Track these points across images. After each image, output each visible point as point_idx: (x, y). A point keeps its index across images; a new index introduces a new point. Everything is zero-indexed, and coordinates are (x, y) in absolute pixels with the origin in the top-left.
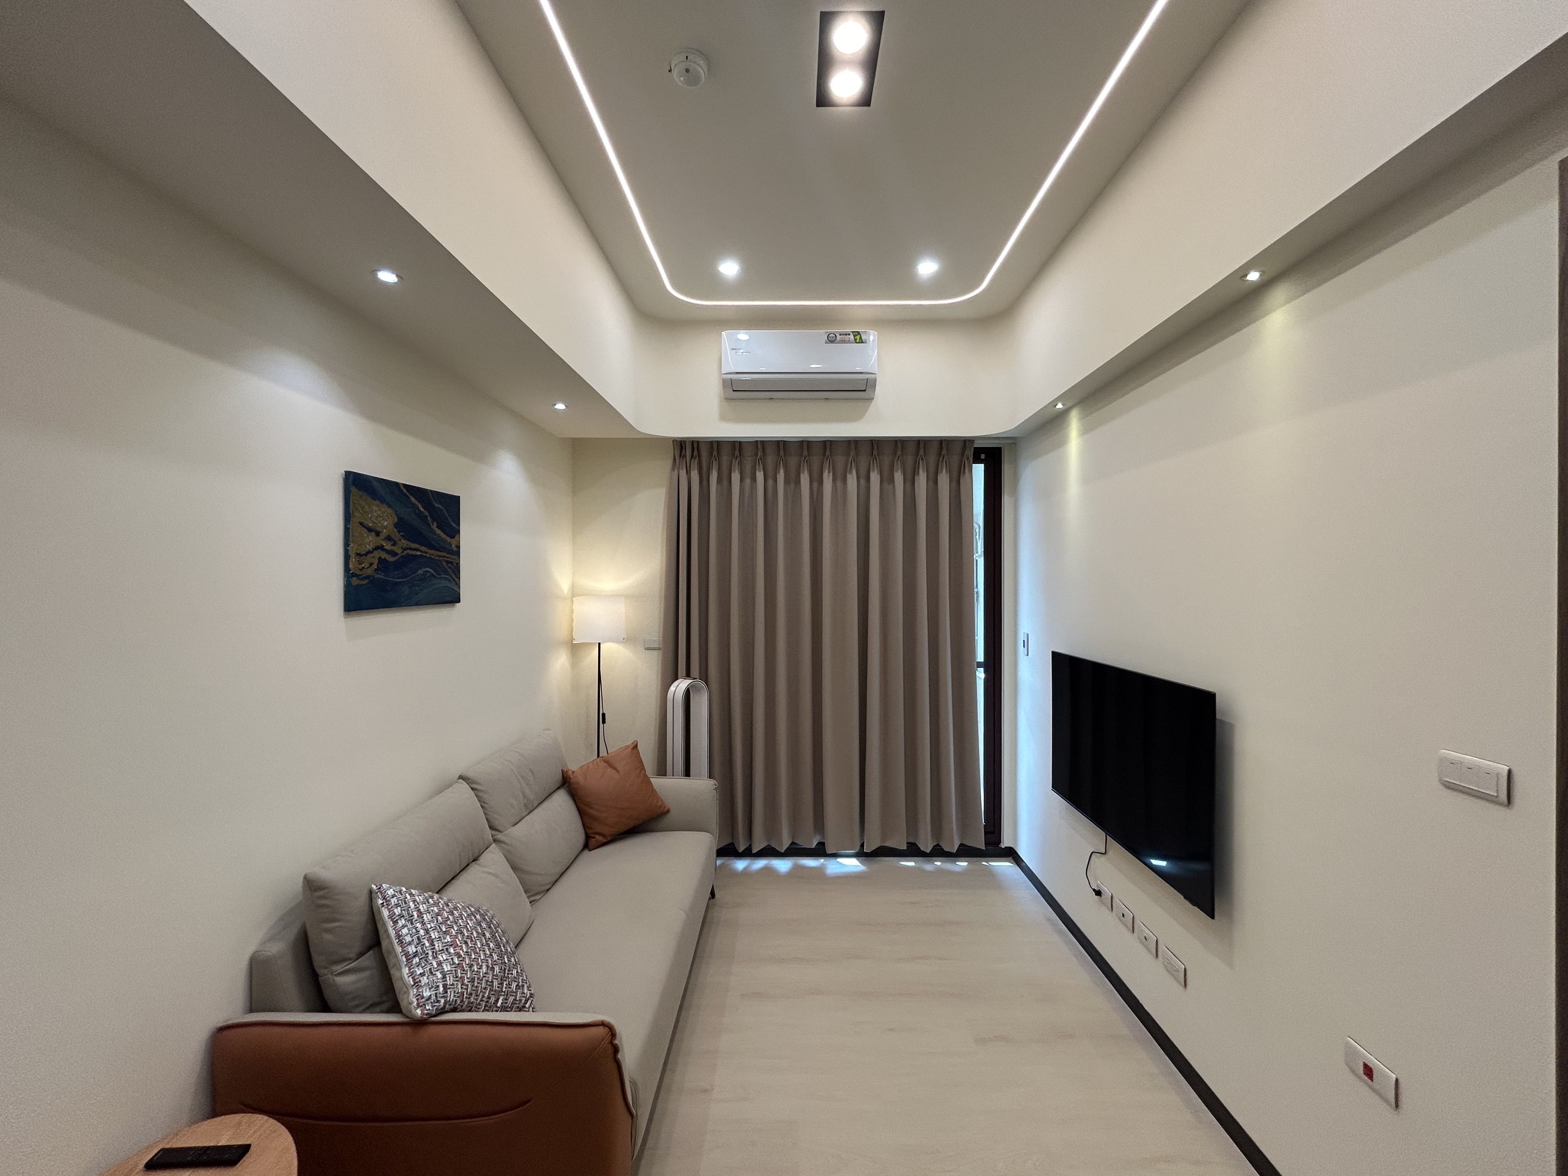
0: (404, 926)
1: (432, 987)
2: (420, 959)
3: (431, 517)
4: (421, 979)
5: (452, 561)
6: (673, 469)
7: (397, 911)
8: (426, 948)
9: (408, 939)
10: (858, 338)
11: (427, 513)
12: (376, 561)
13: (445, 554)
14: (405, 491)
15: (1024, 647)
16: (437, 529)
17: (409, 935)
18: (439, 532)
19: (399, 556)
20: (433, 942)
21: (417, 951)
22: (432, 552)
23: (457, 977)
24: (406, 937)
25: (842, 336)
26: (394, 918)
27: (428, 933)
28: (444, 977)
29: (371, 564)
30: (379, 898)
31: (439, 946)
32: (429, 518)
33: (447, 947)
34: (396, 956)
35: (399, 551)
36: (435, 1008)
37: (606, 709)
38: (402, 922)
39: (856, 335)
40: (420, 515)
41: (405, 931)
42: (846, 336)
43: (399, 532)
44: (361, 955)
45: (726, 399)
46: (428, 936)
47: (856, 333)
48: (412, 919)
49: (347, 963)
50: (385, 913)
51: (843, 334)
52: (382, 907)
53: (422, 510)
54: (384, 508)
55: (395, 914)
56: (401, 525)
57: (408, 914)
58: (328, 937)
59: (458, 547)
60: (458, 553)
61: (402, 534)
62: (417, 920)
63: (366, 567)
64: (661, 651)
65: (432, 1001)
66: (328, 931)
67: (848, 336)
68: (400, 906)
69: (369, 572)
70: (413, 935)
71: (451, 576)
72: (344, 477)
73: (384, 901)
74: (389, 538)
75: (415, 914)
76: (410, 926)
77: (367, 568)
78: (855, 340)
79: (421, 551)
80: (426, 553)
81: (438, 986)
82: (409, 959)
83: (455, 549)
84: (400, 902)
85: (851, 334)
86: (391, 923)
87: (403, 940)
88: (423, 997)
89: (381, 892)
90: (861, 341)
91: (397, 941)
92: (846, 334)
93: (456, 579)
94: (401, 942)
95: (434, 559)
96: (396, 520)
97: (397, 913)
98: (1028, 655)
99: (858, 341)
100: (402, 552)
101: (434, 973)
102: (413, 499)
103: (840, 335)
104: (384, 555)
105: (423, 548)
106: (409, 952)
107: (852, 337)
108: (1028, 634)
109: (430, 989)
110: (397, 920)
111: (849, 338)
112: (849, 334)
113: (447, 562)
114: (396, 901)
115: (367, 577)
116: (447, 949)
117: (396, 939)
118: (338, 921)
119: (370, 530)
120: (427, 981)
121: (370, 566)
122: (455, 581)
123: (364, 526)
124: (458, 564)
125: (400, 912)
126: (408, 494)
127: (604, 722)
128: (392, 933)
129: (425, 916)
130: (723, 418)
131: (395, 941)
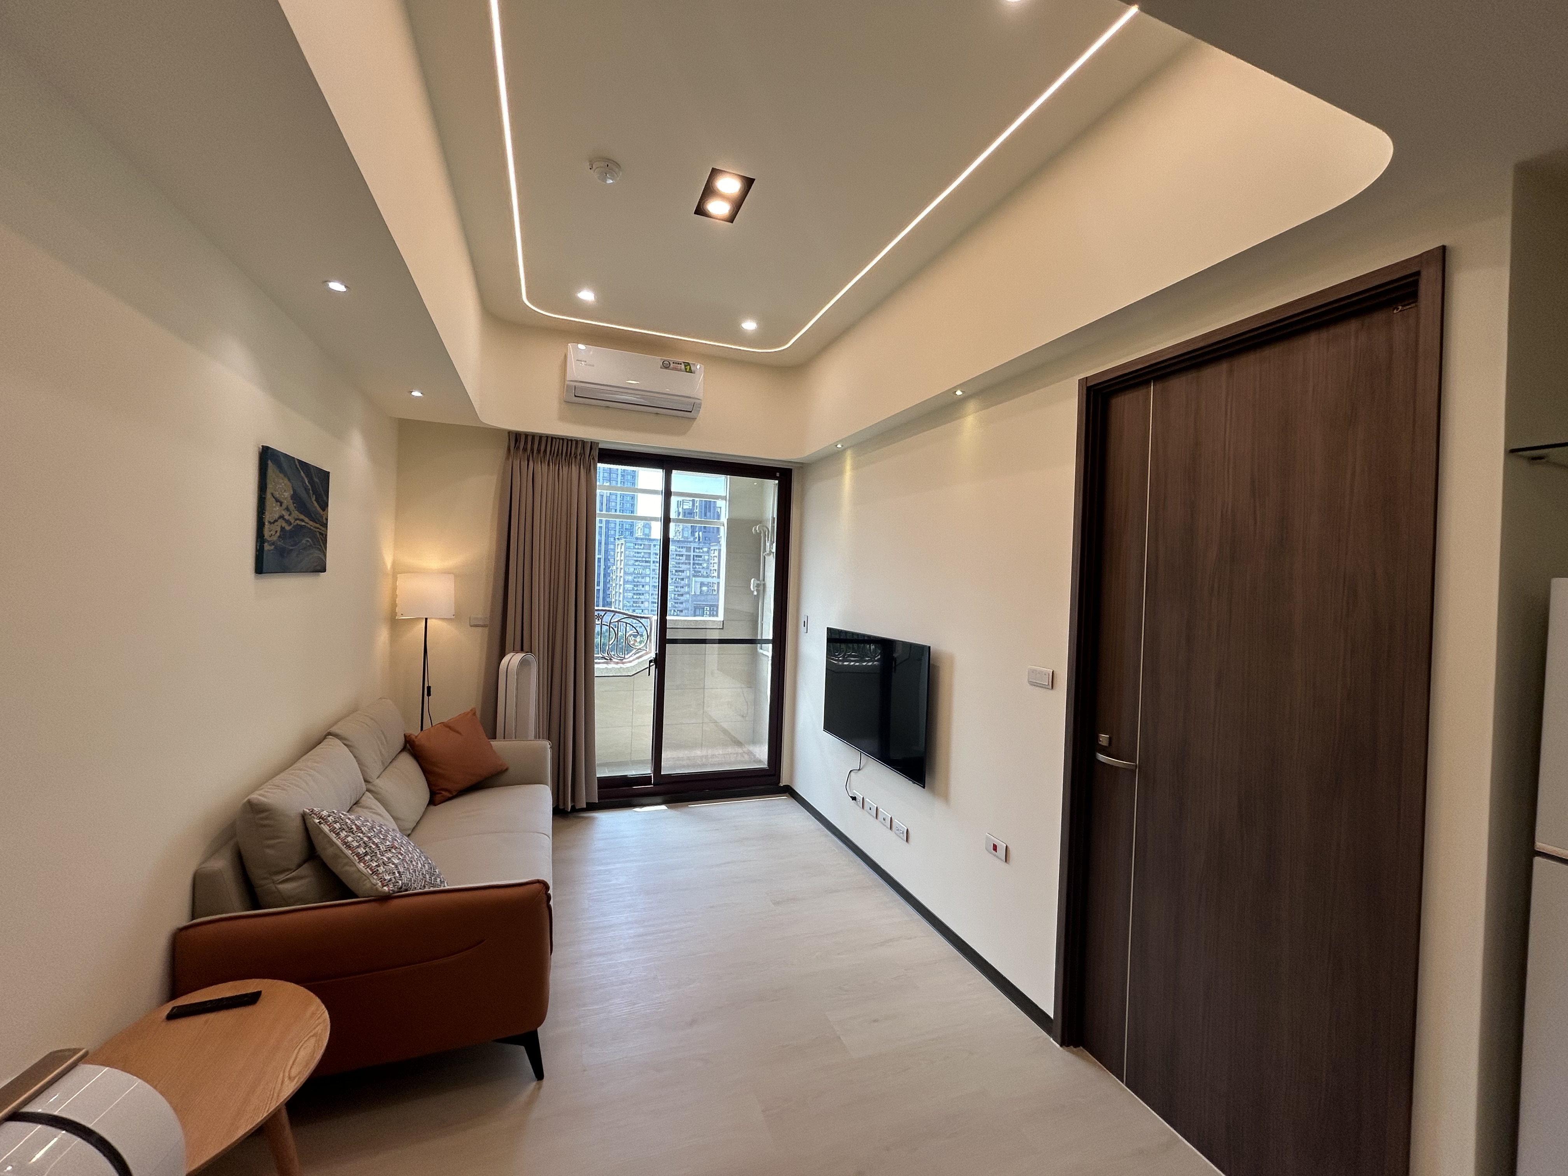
0: (347, 836)
1: (390, 873)
2: (371, 857)
3: (312, 491)
4: (378, 868)
5: (323, 532)
6: (507, 458)
7: (337, 826)
8: (374, 849)
9: (355, 844)
10: (688, 369)
11: (310, 487)
12: (279, 529)
13: (318, 525)
14: (297, 464)
15: (804, 626)
16: (315, 502)
17: (355, 841)
18: (316, 504)
19: (292, 526)
20: (378, 845)
21: (366, 852)
22: (311, 523)
23: (405, 868)
24: (353, 843)
25: (674, 365)
26: (336, 831)
27: (371, 840)
28: (396, 867)
29: (276, 532)
30: (314, 818)
31: (383, 848)
32: (311, 492)
34: (347, 857)
35: (292, 522)
36: (396, 887)
38: (343, 834)
39: (687, 366)
40: (306, 488)
41: (350, 839)
42: (677, 365)
43: (294, 503)
44: (299, 866)
45: (565, 401)
46: (371, 841)
47: (687, 364)
48: (353, 831)
49: (288, 873)
50: (326, 828)
51: (676, 363)
52: (320, 824)
53: (307, 484)
54: (286, 481)
55: (336, 828)
56: (295, 497)
57: (348, 827)
58: (269, 851)
59: (327, 520)
60: (325, 525)
61: (295, 505)
62: (357, 831)
64: (487, 629)
66: (269, 847)
67: (680, 365)
68: (338, 822)
69: (275, 538)
70: (358, 841)
71: (321, 547)
72: (261, 450)
73: (321, 820)
74: (287, 509)
75: (353, 827)
76: (352, 836)
77: (274, 535)
78: (686, 369)
79: (305, 522)
80: (308, 523)
81: (394, 872)
82: (361, 857)
83: (325, 522)
85: (683, 364)
86: (334, 835)
87: (351, 845)
88: (384, 881)
89: (315, 814)
90: (690, 371)
91: (345, 846)
92: (678, 364)
93: (324, 549)
94: (349, 847)
95: (312, 530)
96: (292, 493)
97: (337, 827)
98: (807, 632)
99: (688, 370)
100: (294, 522)
102: (302, 472)
103: (673, 363)
104: (284, 524)
105: (307, 520)
106: (359, 853)
107: (683, 366)
108: (808, 616)
109: (388, 874)
110: (339, 832)
111: (681, 367)
112: (681, 364)
113: (320, 533)
114: (333, 819)
115: (273, 544)
116: (390, 850)
117: (343, 845)
118: (278, 837)
119: (277, 500)
120: (384, 870)
121: (276, 534)
122: (323, 551)
123: (274, 497)
124: (326, 535)
125: (340, 826)
126: (300, 469)
127: (429, 694)
128: (339, 842)
130: (562, 418)
131: (343, 848)
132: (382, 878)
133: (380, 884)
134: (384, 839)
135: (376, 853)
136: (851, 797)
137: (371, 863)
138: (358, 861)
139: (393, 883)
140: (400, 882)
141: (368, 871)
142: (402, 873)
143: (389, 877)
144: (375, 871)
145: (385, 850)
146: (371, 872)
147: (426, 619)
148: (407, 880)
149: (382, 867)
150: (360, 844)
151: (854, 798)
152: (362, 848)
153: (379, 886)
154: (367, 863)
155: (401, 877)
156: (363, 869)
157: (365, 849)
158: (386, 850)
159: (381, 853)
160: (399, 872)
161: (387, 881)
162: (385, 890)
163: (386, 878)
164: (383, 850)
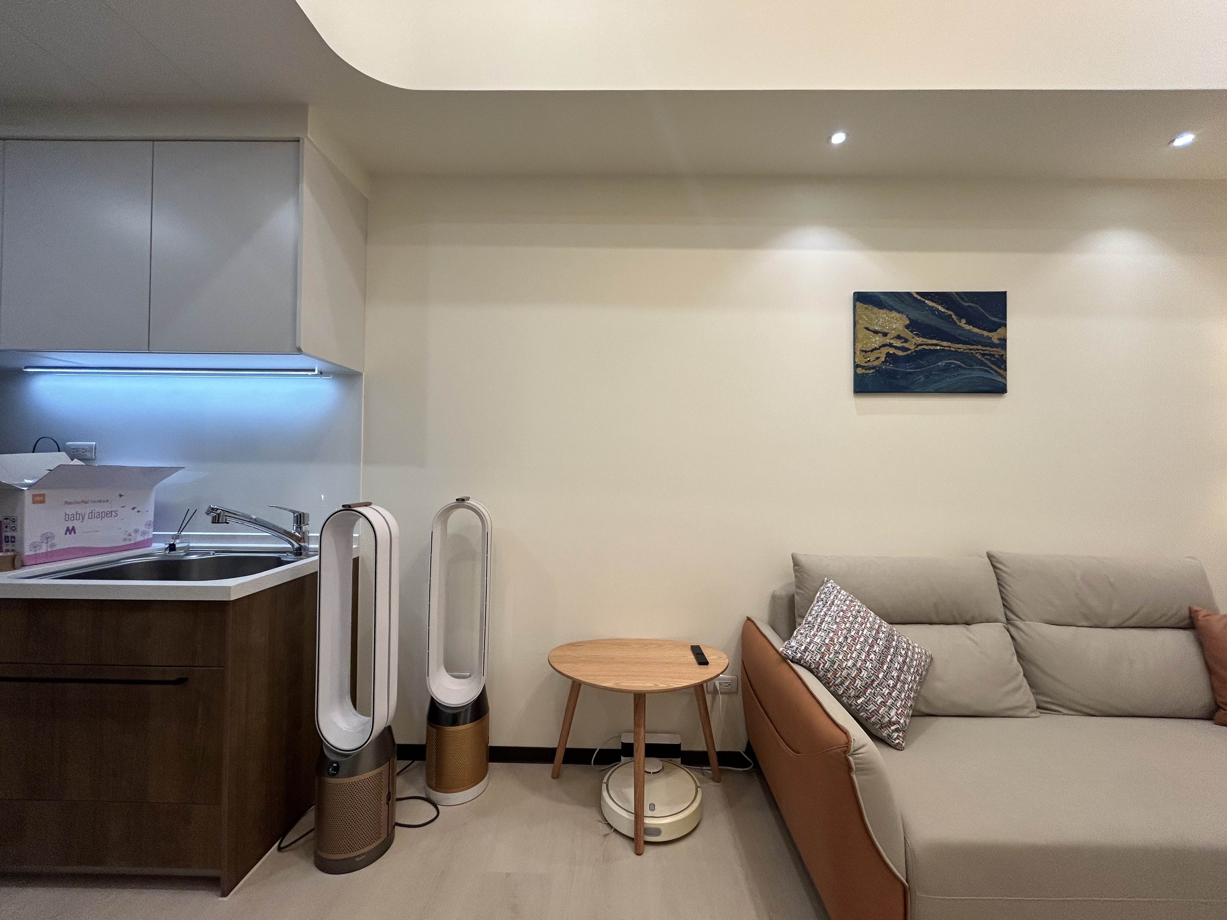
1: (798, 643)
3: (956, 316)
4: (799, 635)
5: (992, 353)
8: (817, 622)
11: (950, 312)
12: (883, 355)
13: (979, 347)
14: (919, 298)
16: (966, 326)
18: (969, 327)
19: (913, 351)
20: (823, 622)
22: (960, 346)
27: (825, 616)
29: (878, 358)
31: (824, 627)
32: (954, 316)
33: (829, 631)
35: (912, 347)
36: (792, 655)
40: (941, 315)
43: (912, 332)
52: (820, 591)
53: (943, 310)
54: (894, 314)
55: (820, 597)
56: (915, 325)
57: (826, 600)
59: (1004, 339)
60: (1002, 346)
61: (915, 332)
62: (827, 606)
63: (871, 360)
65: (793, 650)
69: (876, 364)
72: (855, 296)
74: (899, 337)
76: (821, 607)
77: (874, 361)
79: (941, 346)
80: (950, 347)
81: (802, 645)
82: (805, 623)
83: (998, 342)
84: (828, 592)
86: (816, 601)
87: (810, 613)
88: (790, 644)
89: (826, 584)
93: (999, 370)
95: (962, 352)
96: (908, 322)
100: (917, 347)
101: (807, 637)
102: (929, 302)
104: (893, 351)
105: (945, 343)
109: (797, 642)
113: (985, 354)
115: (874, 368)
119: (876, 332)
121: (877, 360)
122: (997, 372)
123: (872, 331)
124: (1003, 356)
125: (823, 597)
126: (922, 300)
128: (811, 607)
129: (833, 606)
132: (790, 642)
133: (785, 645)
134: (836, 623)
155: (805, 652)
160: (806, 648)
162: (784, 651)
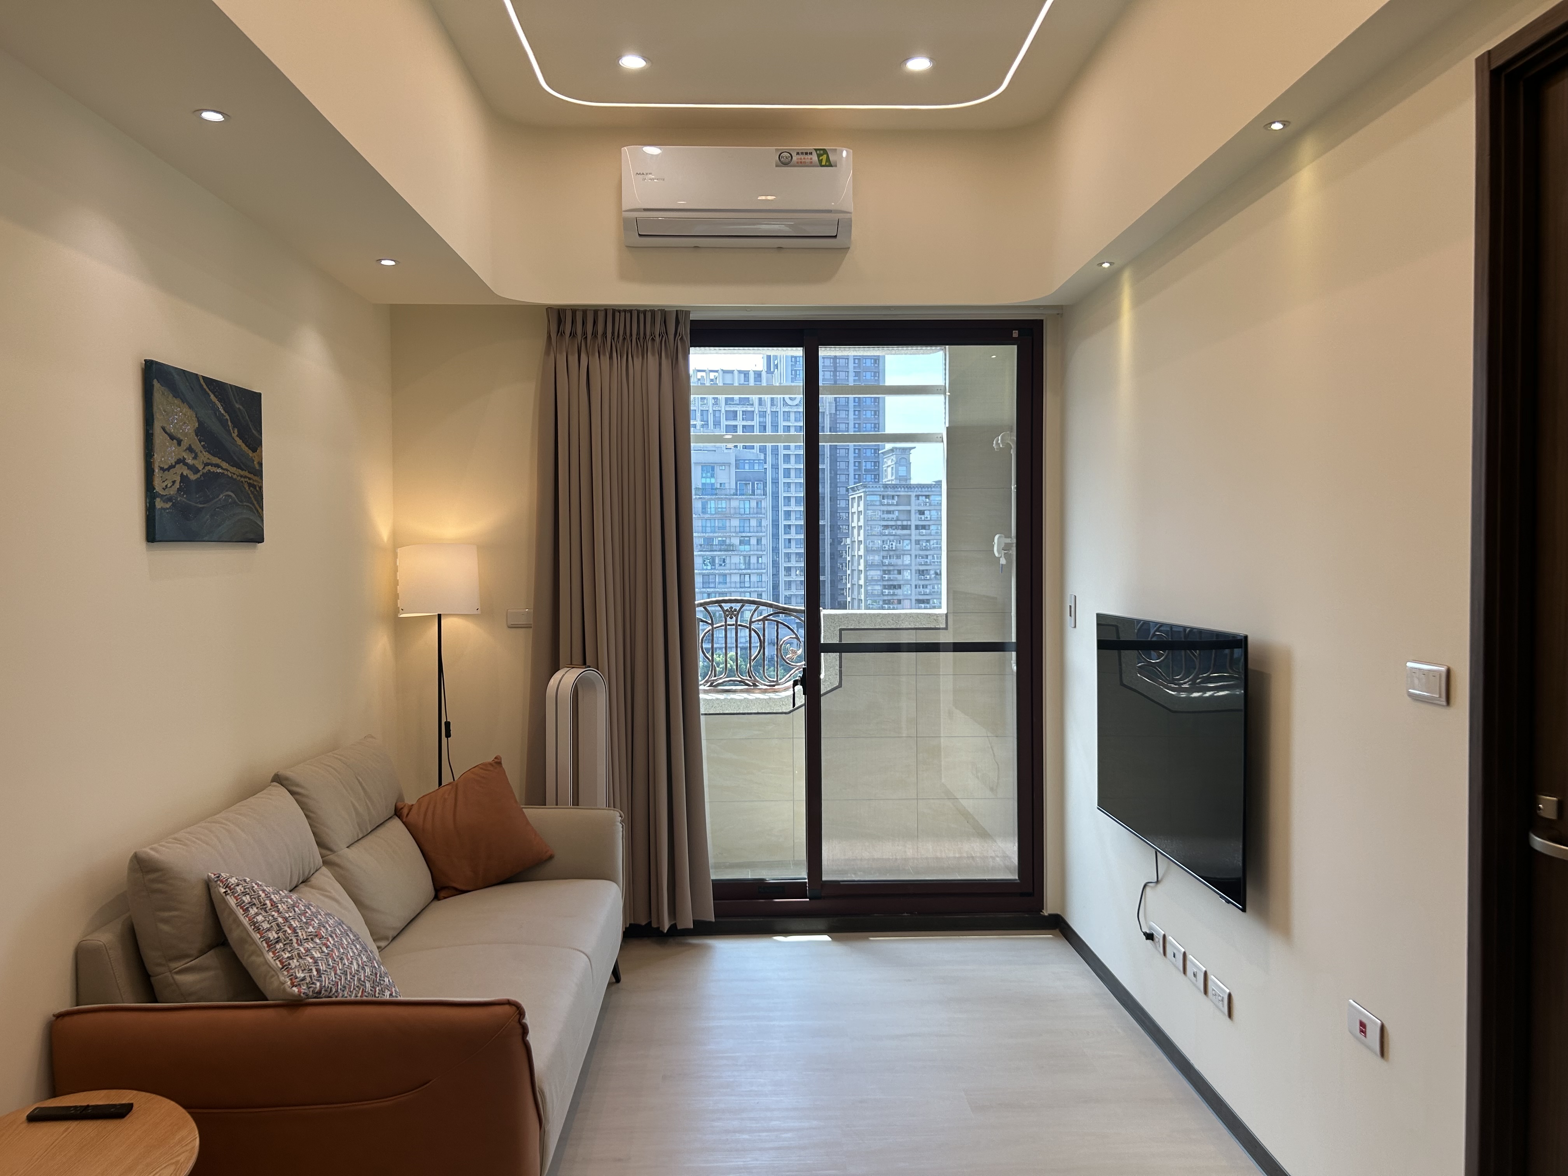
0: (257, 914)
1: (305, 970)
2: (284, 945)
3: (231, 422)
4: (291, 961)
5: (255, 483)
6: (547, 352)
7: (247, 899)
8: (289, 934)
9: (266, 925)
10: (825, 160)
11: (228, 417)
12: (178, 479)
13: (246, 473)
14: (204, 383)
15: (1070, 616)
16: (237, 439)
17: (266, 922)
18: (239, 442)
19: (201, 473)
20: (296, 930)
22: (233, 469)
24: (263, 924)
25: (799, 157)
26: (244, 906)
27: (287, 922)
28: (316, 962)
29: (174, 482)
30: (220, 886)
32: (230, 423)
34: (254, 943)
35: (200, 467)
36: (311, 989)
37: (451, 716)
38: (253, 911)
39: (822, 155)
40: (220, 418)
41: (260, 918)
42: (806, 157)
43: (200, 441)
44: (202, 953)
45: (627, 247)
46: (288, 924)
47: (822, 152)
48: (266, 908)
49: (187, 960)
50: (232, 901)
51: (802, 153)
52: (226, 895)
53: (223, 412)
54: (186, 409)
55: (244, 902)
56: (202, 432)
57: (260, 903)
58: (165, 928)
59: (261, 464)
60: (259, 473)
61: (202, 443)
62: (271, 909)
63: (169, 486)
64: (531, 630)
65: (308, 981)
66: (163, 921)
67: (809, 156)
68: (248, 894)
69: (173, 491)
70: (270, 921)
71: (253, 504)
72: (144, 366)
73: (227, 889)
74: (190, 449)
75: (268, 902)
76: (264, 914)
77: (171, 487)
78: (820, 161)
79: (222, 468)
80: (227, 470)
81: (311, 969)
82: (272, 945)
83: (257, 467)
84: (247, 890)
85: (814, 153)
86: (241, 911)
87: (260, 927)
88: (296, 978)
89: (222, 881)
90: (829, 164)
91: (253, 927)
92: (806, 154)
93: (258, 508)
94: (257, 929)
95: (235, 479)
96: (197, 425)
97: (246, 901)
98: (1075, 627)
99: (824, 163)
100: (204, 468)
101: (303, 958)
102: (212, 396)
103: (798, 154)
104: (186, 472)
105: (225, 465)
107: (815, 158)
108: (1075, 596)
110: (248, 908)
111: (811, 159)
112: (811, 153)
113: (250, 485)
114: (242, 889)
115: (169, 499)
117: (251, 926)
118: (176, 909)
119: (172, 437)
121: (173, 485)
122: (258, 511)
123: (166, 432)
124: (261, 488)
125: (249, 900)
126: (207, 390)
127: (448, 735)
128: (245, 921)
129: (279, 905)
130: (625, 275)
131: (250, 929)
132: (292, 975)
133: (289, 983)
134: (306, 923)
135: (291, 940)
136: (1145, 934)
137: (283, 954)
138: (267, 949)
139: (307, 983)
140: (318, 984)
141: (277, 964)
142: (322, 972)
143: (302, 975)
144: (285, 966)
145: (305, 938)
146: (281, 966)
147: (439, 616)
148: (329, 983)
149: (295, 961)
150: (272, 926)
151: (1150, 937)
152: (274, 932)
153: (288, 985)
154: (278, 952)
155: (321, 977)
156: (272, 961)
157: (278, 934)
158: (307, 939)
159: (299, 942)
160: (318, 970)
161: (298, 980)
162: (294, 991)
163: (298, 975)
164: (302, 937)
